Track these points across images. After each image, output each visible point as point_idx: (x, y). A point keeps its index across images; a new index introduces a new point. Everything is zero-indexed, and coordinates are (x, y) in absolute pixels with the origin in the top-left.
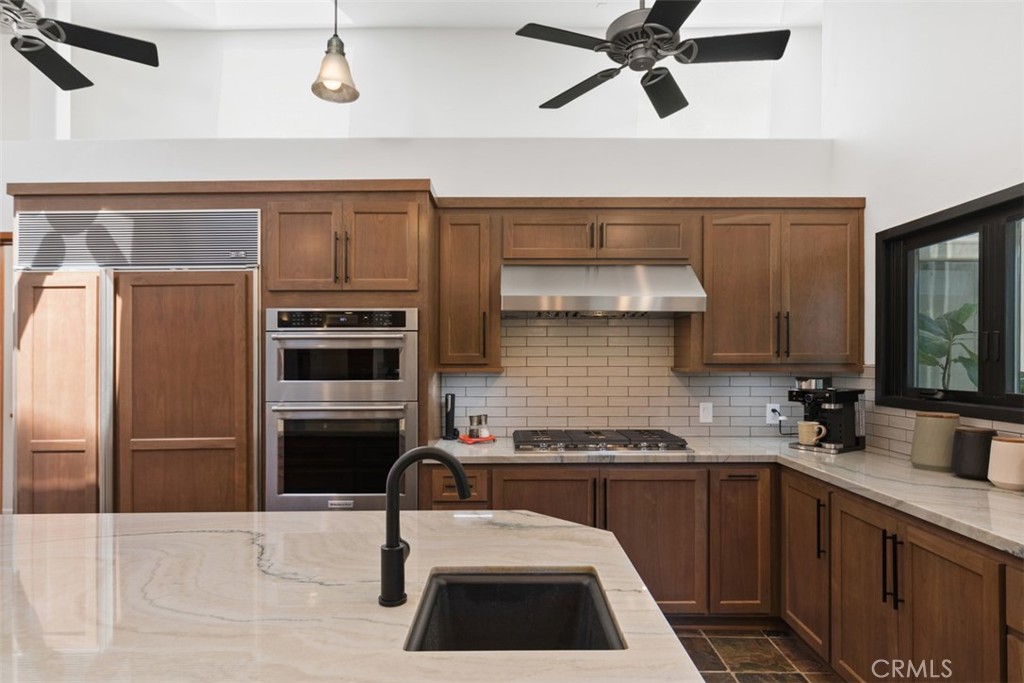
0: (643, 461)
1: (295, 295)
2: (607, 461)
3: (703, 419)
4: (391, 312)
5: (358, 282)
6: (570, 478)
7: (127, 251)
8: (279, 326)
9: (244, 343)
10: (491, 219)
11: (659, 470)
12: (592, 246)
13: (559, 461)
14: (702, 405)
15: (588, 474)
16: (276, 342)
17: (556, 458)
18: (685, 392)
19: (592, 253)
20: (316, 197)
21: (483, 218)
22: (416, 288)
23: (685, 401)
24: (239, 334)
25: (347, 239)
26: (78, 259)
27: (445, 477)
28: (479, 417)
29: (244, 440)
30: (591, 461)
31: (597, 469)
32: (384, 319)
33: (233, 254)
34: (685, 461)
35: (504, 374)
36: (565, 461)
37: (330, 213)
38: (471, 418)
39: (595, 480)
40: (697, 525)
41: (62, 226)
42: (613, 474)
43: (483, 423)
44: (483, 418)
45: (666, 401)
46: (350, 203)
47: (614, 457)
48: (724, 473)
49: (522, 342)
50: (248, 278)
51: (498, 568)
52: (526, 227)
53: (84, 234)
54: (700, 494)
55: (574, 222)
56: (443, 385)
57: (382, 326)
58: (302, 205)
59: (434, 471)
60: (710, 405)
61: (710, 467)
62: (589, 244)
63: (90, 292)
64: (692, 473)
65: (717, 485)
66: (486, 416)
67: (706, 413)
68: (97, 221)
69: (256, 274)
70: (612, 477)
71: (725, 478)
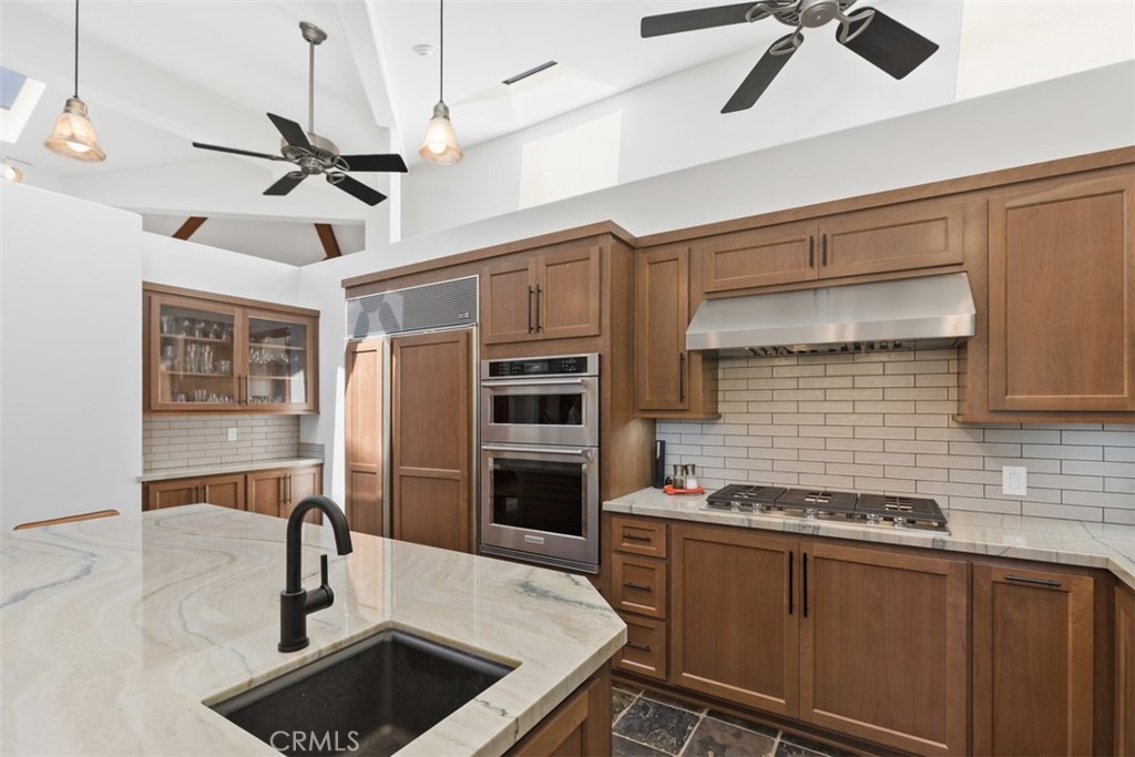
0: (861, 538)
1: (502, 348)
2: (810, 531)
3: (1007, 490)
4: (575, 358)
5: (549, 330)
6: (759, 546)
7: (400, 321)
8: (491, 375)
9: (465, 391)
10: (690, 250)
11: (887, 553)
12: (812, 264)
13: (746, 525)
14: (1006, 470)
15: (783, 545)
16: (488, 389)
17: (743, 520)
18: (978, 450)
19: (811, 274)
20: (517, 257)
21: (682, 251)
22: (597, 333)
23: (978, 463)
24: (463, 383)
25: (539, 291)
26: (376, 330)
27: (624, 527)
28: (685, 467)
29: (466, 473)
30: (786, 530)
31: (796, 540)
32: (570, 365)
33: (461, 316)
34: (930, 546)
35: (721, 421)
36: (754, 526)
37: (527, 269)
38: (675, 466)
39: (791, 553)
40: (949, 639)
41: (368, 307)
42: (817, 549)
43: (690, 473)
44: (690, 468)
45: (945, 461)
46: (542, 256)
47: (819, 528)
48: (999, 572)
49: (742, 385)
50: (469, 335)
51: (440, 637)
52: (730, 254)
53: (378, 311)
54: (956, 598)
55: (787, 239)
56: (658, 431)
57: (568, 372)
58: (505, 265)
59: (614, 519)
60: (1022, 471)
61: (972, 561)
62: (808, 263)
63: (379, 353)
64: (941, 565)
65: (987, 588)
66: (694, 466)
67: (1014, 481)
68: (385, 300)
69: (475, 330)
70: (816, 553)
71: (1000, 579)
